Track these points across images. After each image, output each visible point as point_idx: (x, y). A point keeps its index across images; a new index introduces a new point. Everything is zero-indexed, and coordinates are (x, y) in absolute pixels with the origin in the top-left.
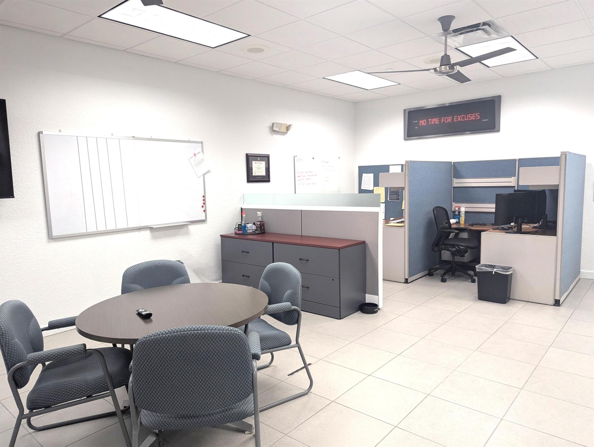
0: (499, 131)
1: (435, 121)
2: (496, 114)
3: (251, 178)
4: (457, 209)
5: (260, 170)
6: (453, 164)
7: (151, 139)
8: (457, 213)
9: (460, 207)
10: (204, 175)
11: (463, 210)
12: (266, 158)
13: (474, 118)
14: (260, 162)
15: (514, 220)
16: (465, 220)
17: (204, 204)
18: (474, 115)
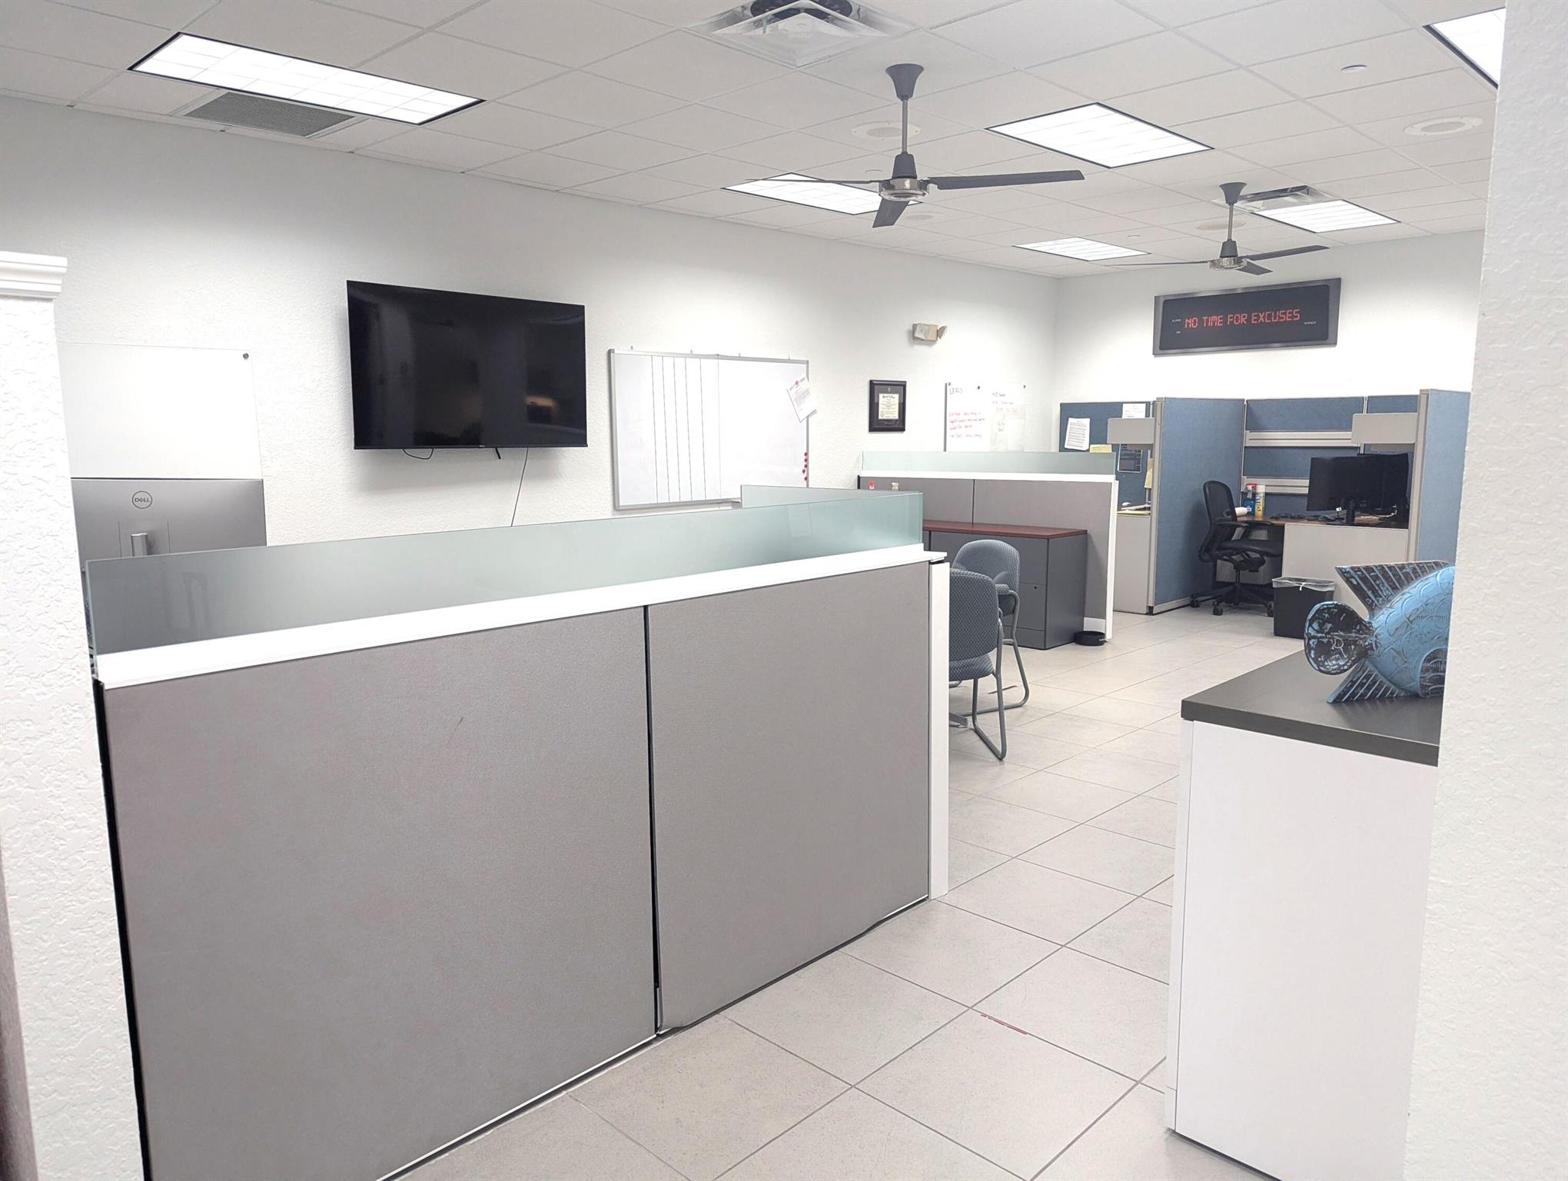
0: (1335, 343)
1: (1216, 320)
2: (1331, 313)
3: (877, 425)
4: (1250, 488)
5: (891, 410)
6: (1245, 403)
7: (740, 358)
8: (1250, 496)
9: (1256, 485)
10: (808, 417)
11: (1261, 489)
12: (900, 387)
13: (1289, 317)
14: (891, 395)
15: (1342, 502)
16: (1265, 508)
17: (806, 466)
18: (1289, 313)
